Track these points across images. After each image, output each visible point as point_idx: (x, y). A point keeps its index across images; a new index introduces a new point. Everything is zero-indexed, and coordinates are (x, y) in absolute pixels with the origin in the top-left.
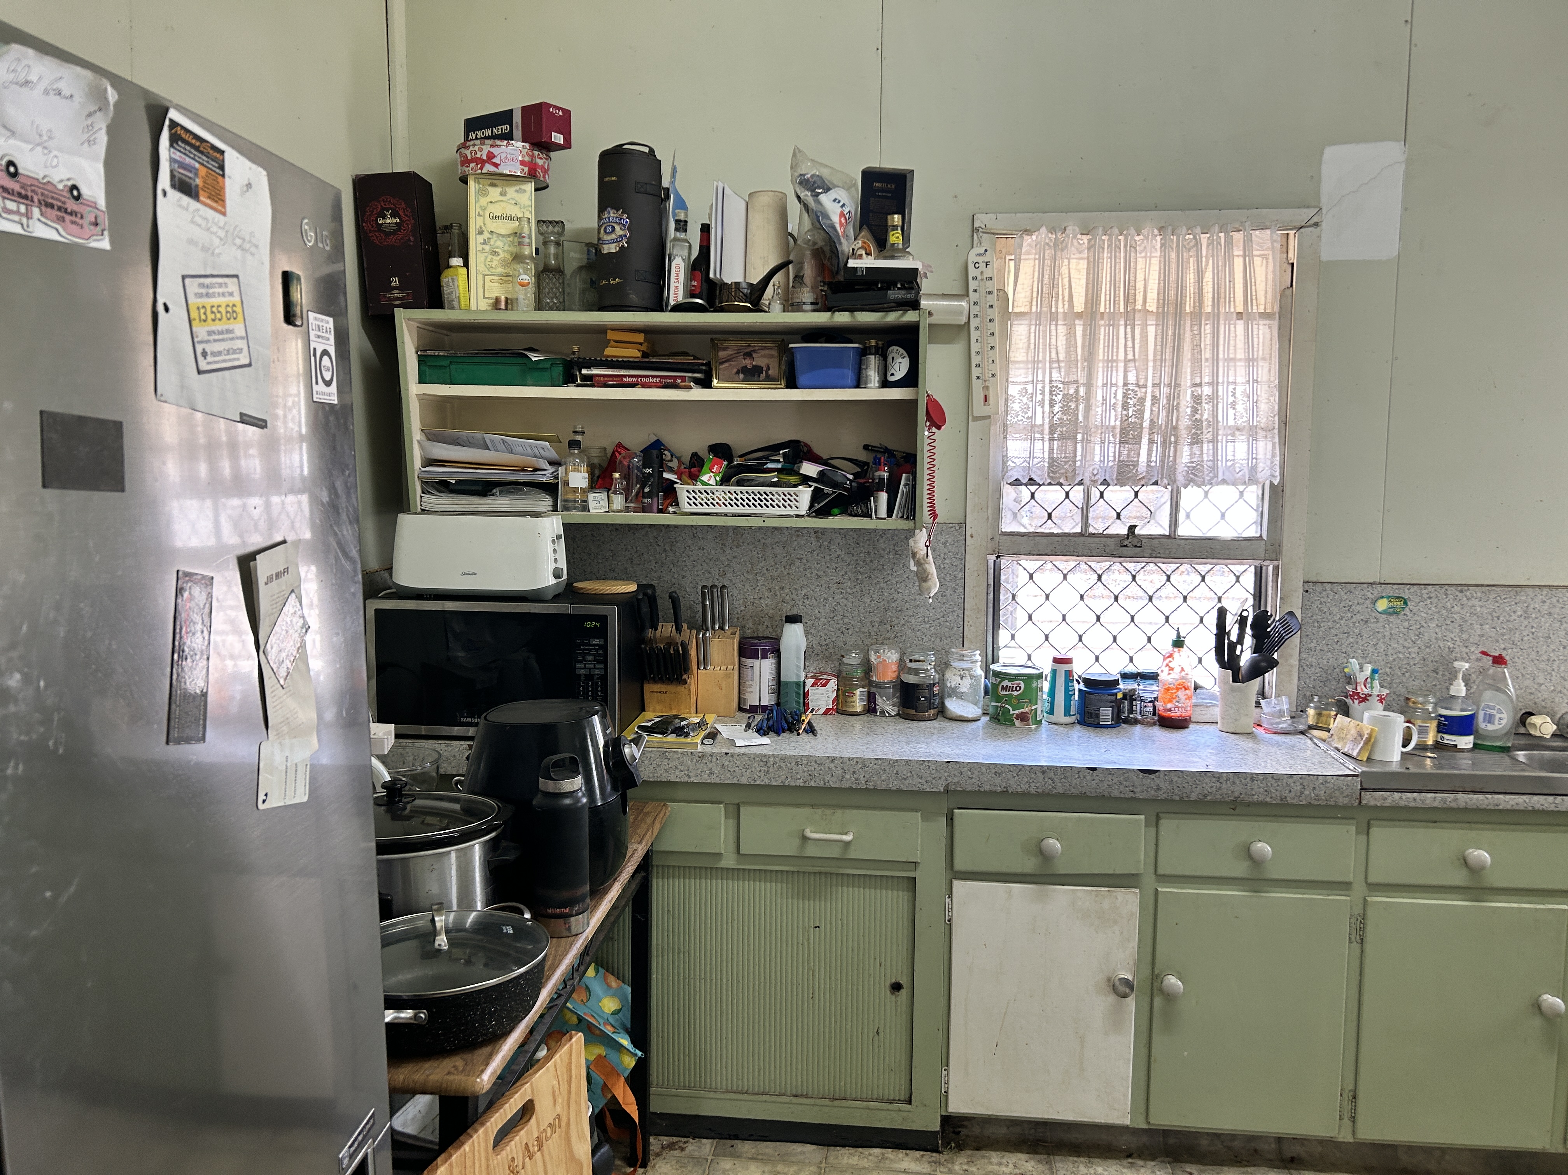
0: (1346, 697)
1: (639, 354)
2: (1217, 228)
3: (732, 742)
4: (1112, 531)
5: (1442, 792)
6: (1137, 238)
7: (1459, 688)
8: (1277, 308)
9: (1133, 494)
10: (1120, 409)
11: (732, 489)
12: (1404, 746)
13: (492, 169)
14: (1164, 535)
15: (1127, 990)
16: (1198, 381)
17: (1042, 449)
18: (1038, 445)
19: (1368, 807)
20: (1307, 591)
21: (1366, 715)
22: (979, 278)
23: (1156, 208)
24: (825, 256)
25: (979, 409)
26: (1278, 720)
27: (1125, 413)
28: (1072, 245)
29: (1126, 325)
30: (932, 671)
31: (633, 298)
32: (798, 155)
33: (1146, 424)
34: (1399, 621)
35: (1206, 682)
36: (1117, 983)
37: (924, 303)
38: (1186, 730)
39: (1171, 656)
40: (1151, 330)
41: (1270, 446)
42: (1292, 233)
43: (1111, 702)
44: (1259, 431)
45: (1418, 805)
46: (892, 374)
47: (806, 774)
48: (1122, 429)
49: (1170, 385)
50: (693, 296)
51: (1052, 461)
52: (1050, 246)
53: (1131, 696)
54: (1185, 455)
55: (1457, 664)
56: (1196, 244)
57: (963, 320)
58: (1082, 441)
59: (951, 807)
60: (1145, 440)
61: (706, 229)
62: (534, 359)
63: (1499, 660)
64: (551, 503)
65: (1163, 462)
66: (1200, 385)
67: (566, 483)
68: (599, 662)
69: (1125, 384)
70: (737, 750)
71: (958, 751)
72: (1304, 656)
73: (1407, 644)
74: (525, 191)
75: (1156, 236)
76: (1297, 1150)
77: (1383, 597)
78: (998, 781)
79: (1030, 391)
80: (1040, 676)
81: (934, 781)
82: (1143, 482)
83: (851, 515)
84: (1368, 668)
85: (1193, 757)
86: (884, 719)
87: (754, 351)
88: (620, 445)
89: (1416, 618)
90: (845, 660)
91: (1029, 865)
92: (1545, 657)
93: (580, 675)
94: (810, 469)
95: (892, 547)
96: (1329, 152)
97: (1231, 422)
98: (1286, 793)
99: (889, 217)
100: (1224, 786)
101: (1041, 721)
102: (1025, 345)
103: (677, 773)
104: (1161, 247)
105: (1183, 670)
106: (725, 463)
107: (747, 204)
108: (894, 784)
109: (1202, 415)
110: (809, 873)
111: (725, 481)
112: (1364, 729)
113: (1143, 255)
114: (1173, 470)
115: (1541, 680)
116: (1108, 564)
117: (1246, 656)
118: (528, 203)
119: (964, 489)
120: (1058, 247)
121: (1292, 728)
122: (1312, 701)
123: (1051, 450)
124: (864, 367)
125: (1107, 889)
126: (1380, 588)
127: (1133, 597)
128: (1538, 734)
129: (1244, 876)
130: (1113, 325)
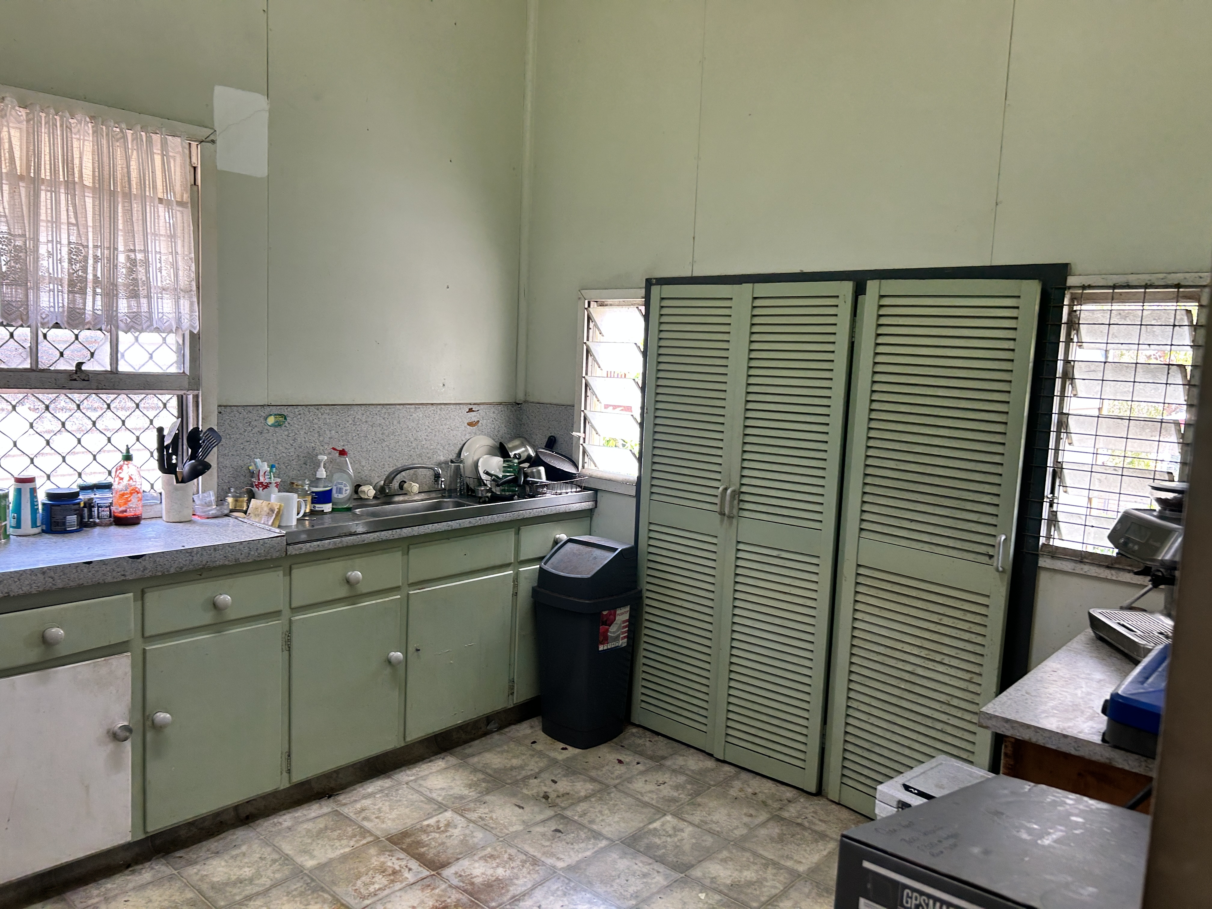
0: (253, 486)
2: (138, 127)
4: (60, 367)
5: (333, 538)
6: (71, 120)
7: (322, 473)
8: (188, 200)
9: (74, 337)
10: (66, 264)
12: (298, 514)
14: (106, 371)
15: (128, 734)
16: (132, 247)
19: (291, 556)
20: (220, 413)
21: (271, 496)
23: (85, 99)
26: (208, 509)
27: (71, 268)
28: (11, 114)
29: (67, 194)
33: (90, 278)
34: (282, 431)
36: (117, 731)
38: (139, 526)
39: (121, 468)
41: (188, 303)
42: (194, 144)
43: (76, 510)
44: (182, 292)
45: (321, 549)
48: (69, 281)
49: (109, 248)
53: (90, 504)
54: (123, 306)
55: (320, 457)
56: (123, 137)
58: (33, 288)
60: (89, 291)
63: (343, 453)
65: (106, 310)
66: (134, 251)
69: (70, 243)
72: (221, 460)
73: (287, 447)
75: (88, 123)
76: (250, 809)
77: (271, 415)
80: (4, 496)
82: (84, 327)
89: (292, 428)
91: (33, 655)
92: (365, 449)
96: (218, 90)
97: (160, 284)
98: (238, 556)
100: (195, 558)
101: (10, 535)
104: (93, 134)
105: (131, 478)
109: (137, 276)
112: (274, 506)
113: (78, 136)
114: (115, 318)
115: (363, 464)
116: (56, 395)
121: (219, 513)
125: (103, 659)
126: (268, 409)
127: (78, 422)
128: (366, 497)
129: (213, 622)
130: (54, 191)
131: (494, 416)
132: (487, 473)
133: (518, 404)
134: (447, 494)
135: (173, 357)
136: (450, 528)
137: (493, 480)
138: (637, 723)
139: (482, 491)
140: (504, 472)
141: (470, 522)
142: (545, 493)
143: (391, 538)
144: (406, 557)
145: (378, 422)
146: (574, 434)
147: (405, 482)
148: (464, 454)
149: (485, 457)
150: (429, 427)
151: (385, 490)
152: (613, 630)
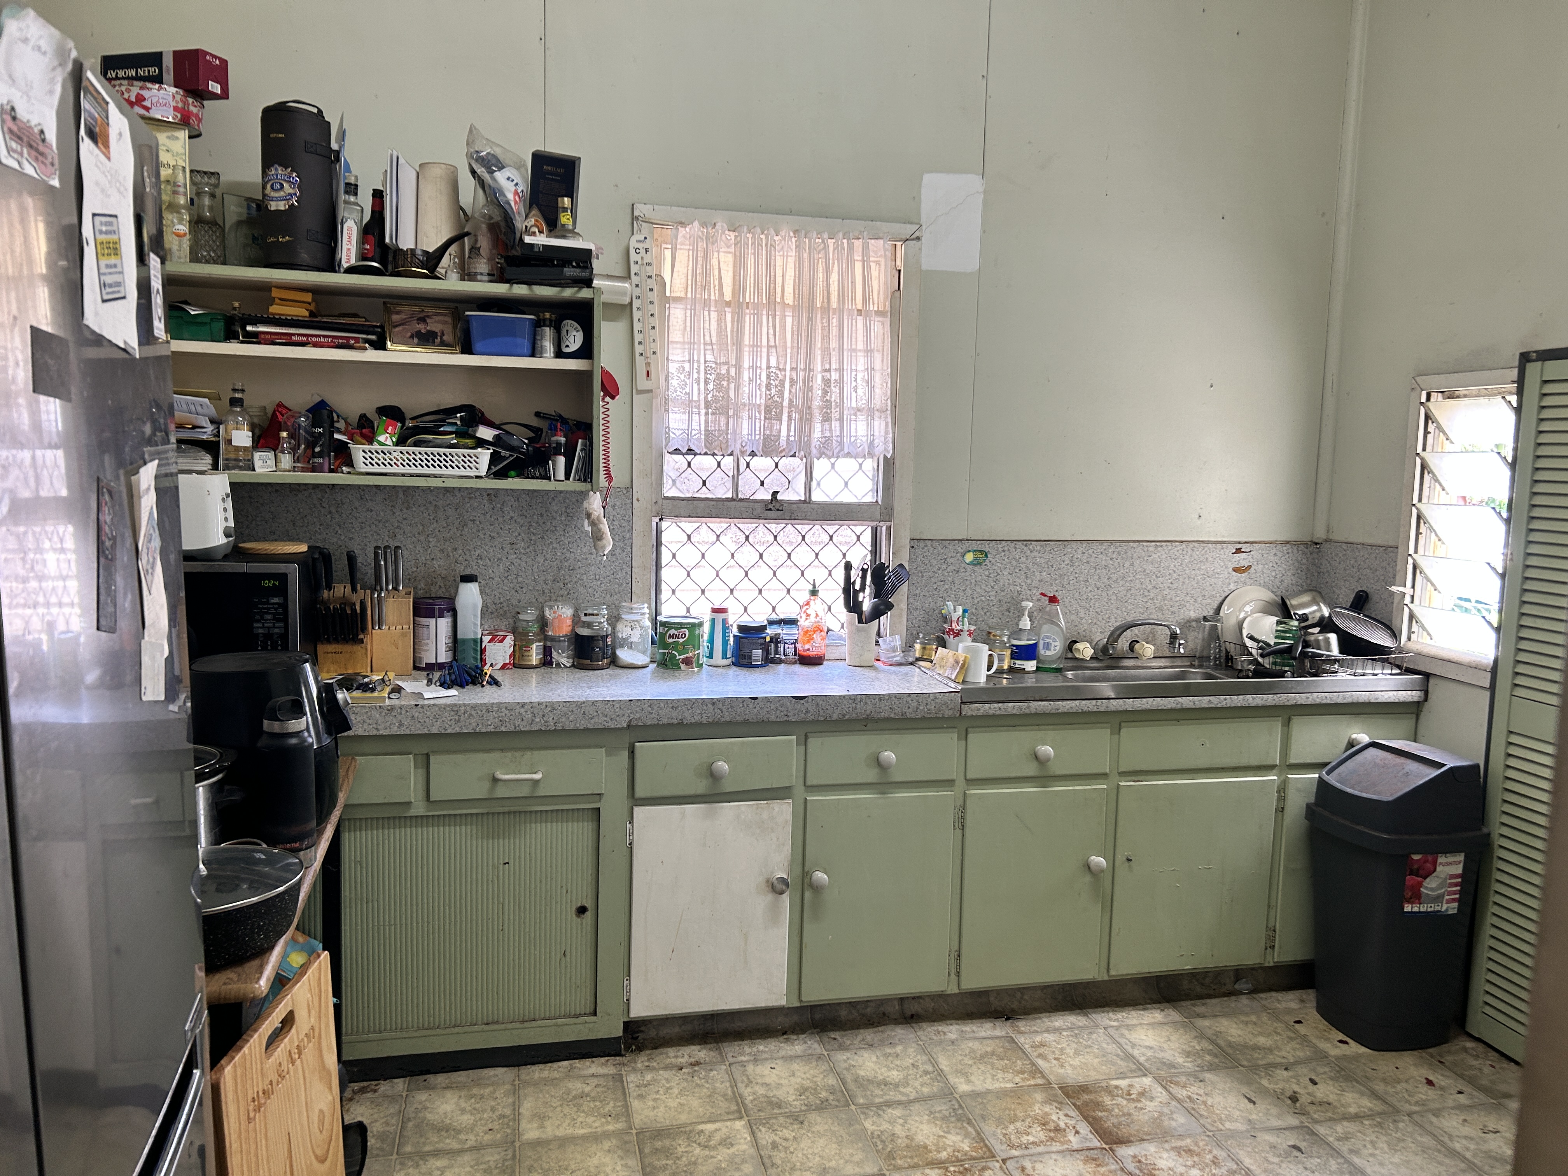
0: (944, 633)
1: (307, 314)
2: (841, 235)
3: (420, 695)
4: (757, 497)
5: (1019, 701)
6: (776, 238)
7: (1026, 623)
8: (888, 308)
9: (774, 465)
10: (764, 389)
11: (411, 449)
12: (988, 670)
13: (143, 112)
14: (800, 501)
15: (784, 887)
16: (827, 367)
17: (699, 423)
18: (695, 417)
19: (966, 716)
20: (913, 547)
21: (961, 645)
22: (640, 262)
23: (791, 213)
24: (501, 231)
25: (642, 383)
26: (893, 654)
27: (768, 393)
28: (721, 239)
29: (768, 315)
30: (605, 623)
31: (304, 257)
32: (474, 132)
33: (786, 403)
34: (981, 571)
35: (835, 626)
36: (775, 882)
37: (596, 283)
38: (822, 666)
39: (808, 604)
40: (789, 320)
41: (883, 424)
42: (899, 244)
43: (761, 645)
44: (876, 412)
45: (1003, 712)
46: (567, 346)
47: (497, 720)
48: (766, 407)
49: (805, 370)
50: (364, 259)
51: (708, 433)
52: (702, 239)
53: (777, 639)
54: (818, 431)
55: (1024, 604)
56: (825, 248)
57: (628, 300)
58: (733, 416)
59: (632, 741)
60: (785, 415)
61: (378, 195)
62: (193, 313)
63: (1053, 600)
64: (210, 462)
65: (800, 437)
66: (829, 370)
67: (229, 441)
68: (278, 620)
69: (768, 368)
70: (426, 702)
71: (637, 692)
72: (911, 601)
73: (987, 589)
74: (177, 138)
75: (792, 238)
76: (915, 1008)
77: (970, 551)
78: (674, 714)
79: (687, 369)
80: (701, 625)
81: (618, 719)
82: (782, 454)
83: (528, 478)
84: (960, 610)
85: (832, 685)
86: (560, 670)
87: (428, 316)
88: (280, 405)
89: (994, 567)
90: (521, 617)
91: (700, 786)
92: (1085, 597)
93: (258, 634)
94: (485, 433)
95: (564, 509)
96: (927, 178)
97: (854, 405)
98: (905, 710)
99: (559, 199)
100: (858, 706)
101: (702, 664)
102: (682, 327)
103: (366, 726)
104: (796, 248)
105: (817, 615)
106: (399, 425)
107: (418, 173)
108: (582, 724)
109: (831, 397)
110: (499, 813)
111: (401, 441)
112: (959, 657)
113: (781, 253)
114: (808, 443)
115: (1082, 615)
116: (755, 525)
117: (867, 602)
118: (182, 151)
119: (630, 456)
120: (710, 240)
121: (904, 661)
122: (918, 638)
123: (706, 422)
124: (538, 337)
125: (765, 802)
126: (967, 544)
127: (775, 555)
128: (1081, 657)
129: (875, 781)
130: (757, 314)
131: (1276, 559)
132: (1252, 638)
133: (1316, 544)
134: (1196, 663)
135: (869, 485)
136: (1179, 707)
137: (1261, 648)
138: (1477, 1036)
139: (1242, 661)
140: (1276, 637)
141: (1210, 701)
142: (1336, 672)
143: (1095, 709)
144: (1116, 736)
145: (1104, 563)
146: (1394, 588)
147: (1138, 642)
148: (1225, 610)
149: (1255, 615)
150: (1174, 572)
151: (1108, 651)
152: (1430, 885)
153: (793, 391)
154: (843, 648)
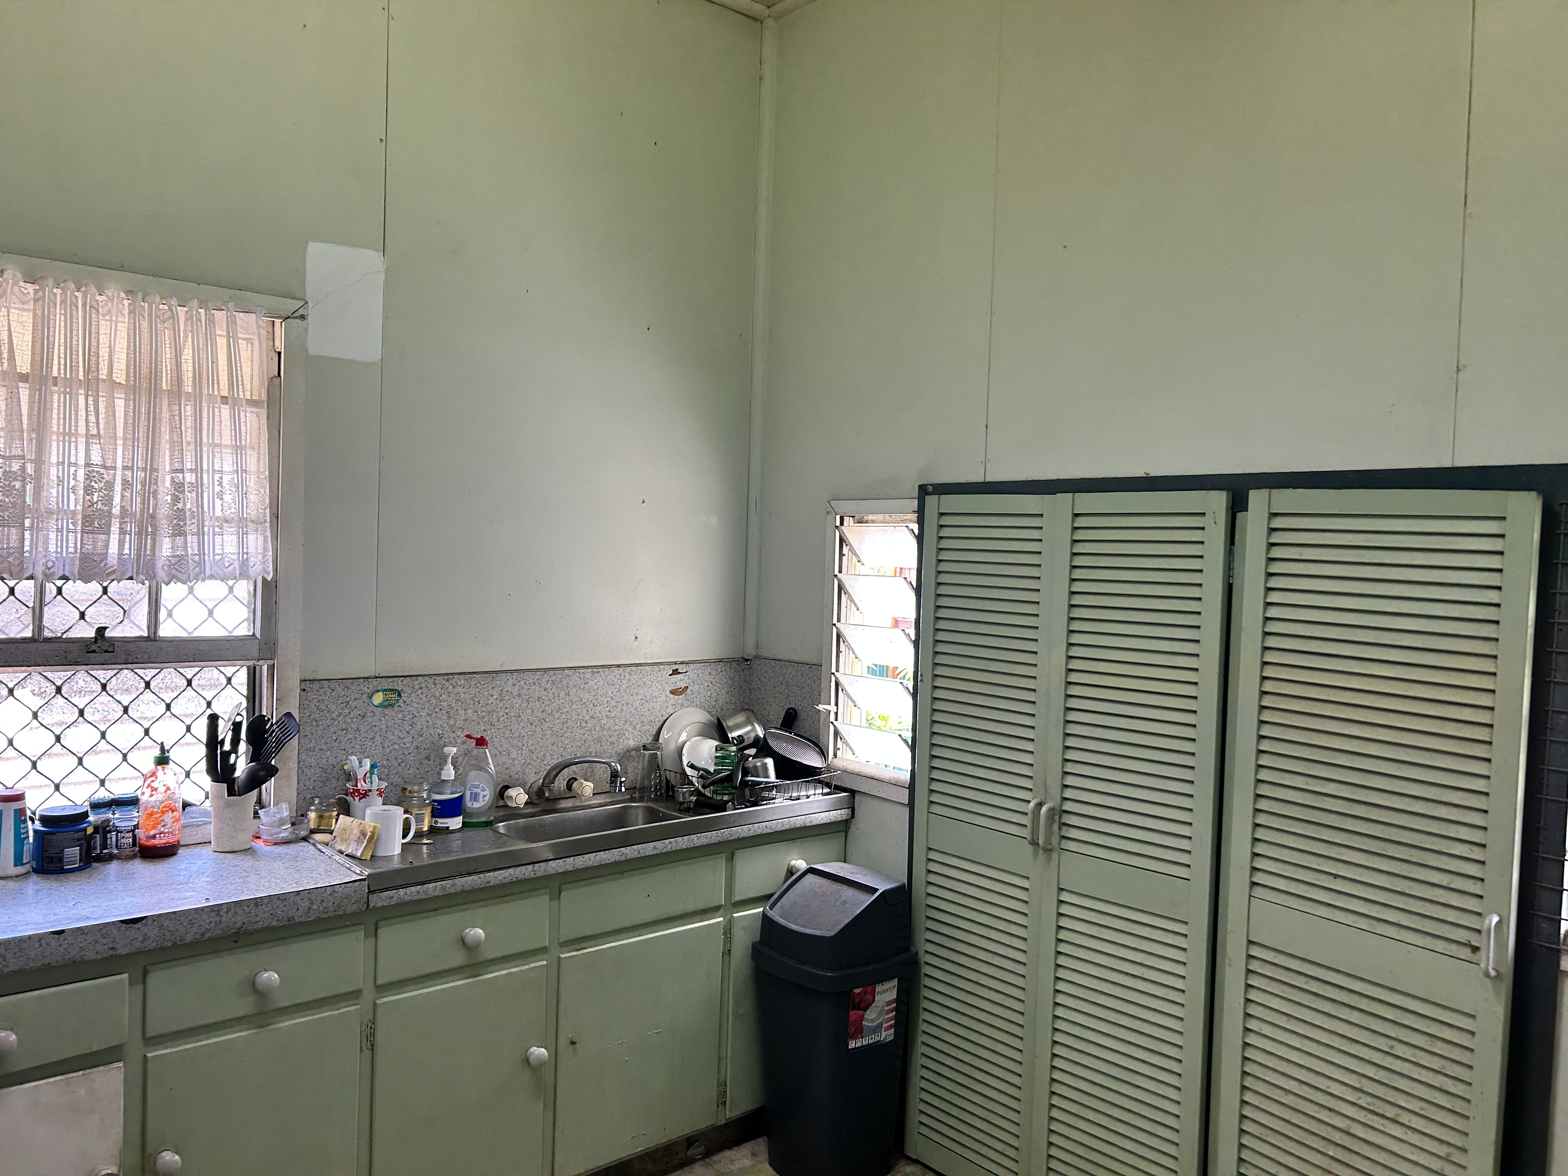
0: (347, 795)
2: (195, 303)
4: (74, 634)
5: (443, 879)
6: (98, 298)
7: (449, 773)
8: (264, 397)
9: (101, 590)
10: (81, 492)
12: (404, 837)
14: (141, 637)
16: (177, 466)
19: (375, 909)
20: (304, 690)
21: (368, 811)
23: (122, 268)
26: (278, 830)
27: (88, 497)
28: (12, 292)
29: (87, 396)
33: (116, 511)
34: (394, 713)
35: (196, 797)
38: (175, 857)
39: (154, 774)
40: (120, 404)
41: (261, 540)
42: (278, 322)
43: (79, 840)
44: (250, 524)
45: (422, 897)
48: (85, 517)
49: (144, 469)
53: (104, 828)
54: (166, 548)
55: (446, 750)
56: (173, 317)
58: (31, 528)
60: (115, 527)
63: (481, 742)
65: (139, 555)
66: (182, 471)
69: (87, 465)
72: (303, 757)
73: (401, 735)
75: (123, 299)
77: (378, 691)
82: (113, 577)
84: (367, 764)
85: (186, 891)
89: (409, 708)
92: (517, 734)
96: (313, 247)
97: (218, 513)
98: (293, 913)
100: (224, 919)
104: (130, 313)
105: (168, 789)
109: (185, 504)
112: (367, 827)
113: (107, 318)
114: (152, 563)
115: (514, 755)
116: (69, 673)
117: (242, 766)
121: (294, 836)
122: (312, 804)
125: (81, 1073)
126: (375, 682)
127: (104, 710)
128: (514, 805)
129: (248, 1013)
130: (70, 394)
131: (711, 678)
132: (692, 766)
133: (747, 660)
135: (244, 613)
136: (623, 858)
138: (914, 1157)
139: (684, 793)
140: (716, 764)
141: (655, 847)
142: (774, 798)
143: (532, 875)
144: (555, 902)
145: (537, 694)
146: (821, 707)
147: (576, 779)
148: (665, 735)
149: (694, 739)
150: (613, 699)
151: (544, 794)
152: (871, 1016)
153: (127, 494)
154: (208, 827)
